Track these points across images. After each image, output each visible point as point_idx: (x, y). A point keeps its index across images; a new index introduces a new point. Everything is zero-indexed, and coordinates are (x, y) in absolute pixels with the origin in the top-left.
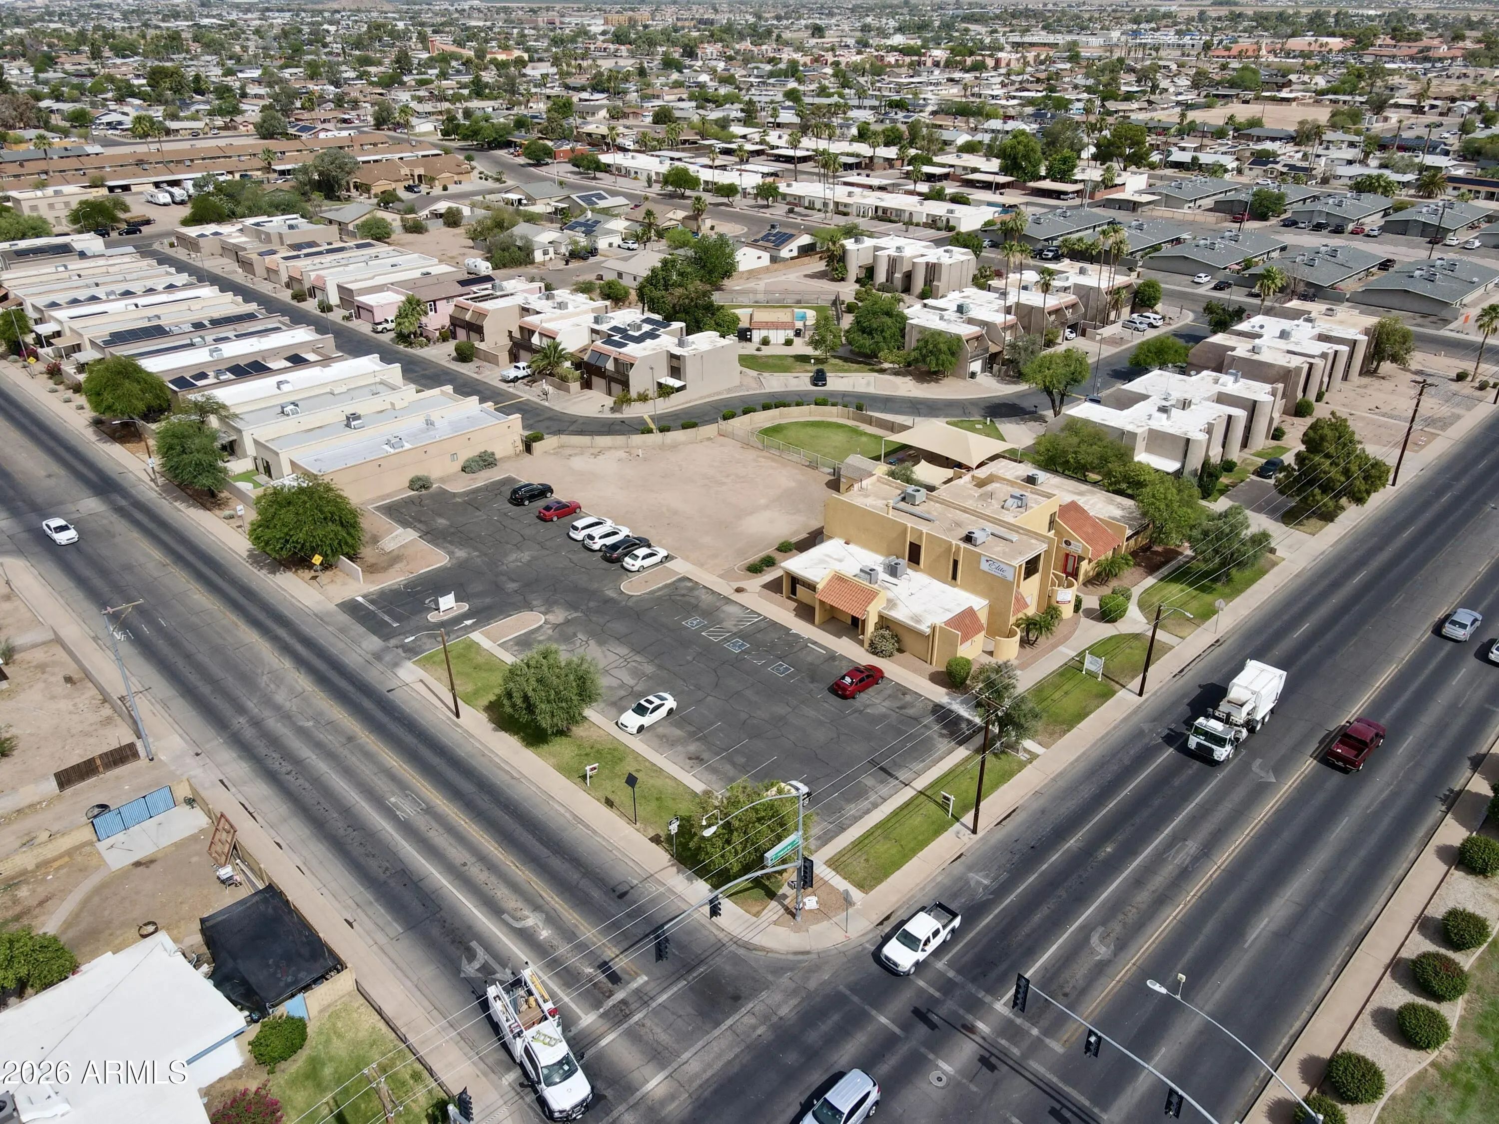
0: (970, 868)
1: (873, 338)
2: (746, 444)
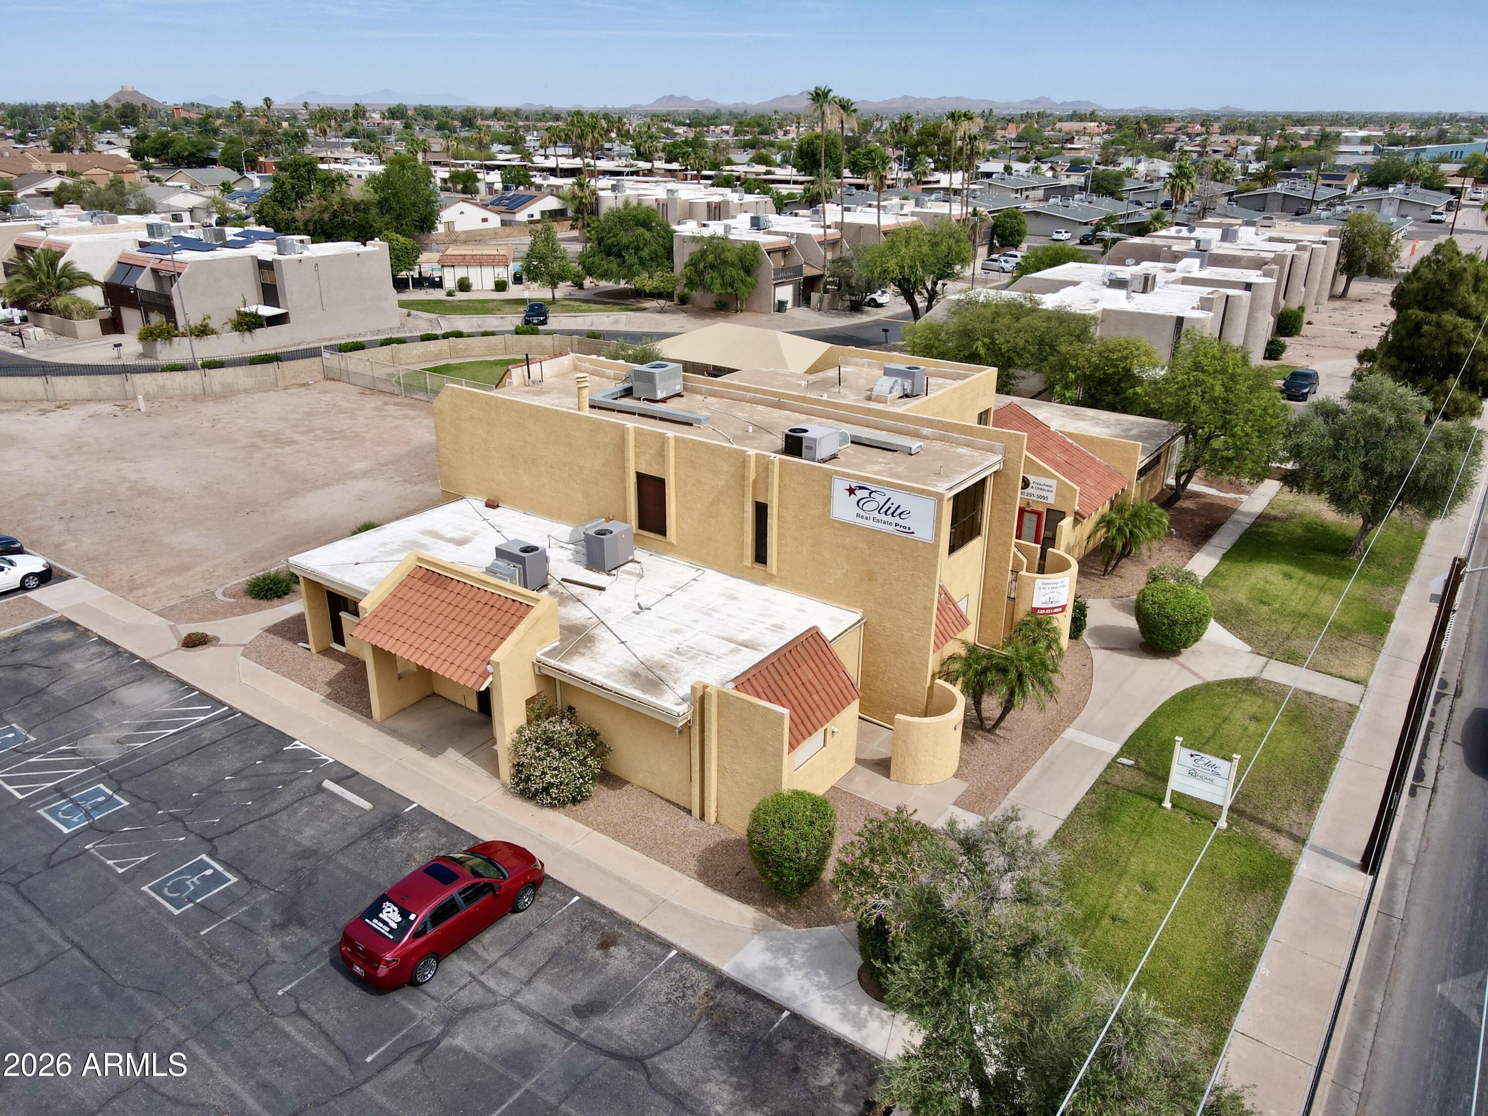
1: (624, 262)
2: (371, 389)
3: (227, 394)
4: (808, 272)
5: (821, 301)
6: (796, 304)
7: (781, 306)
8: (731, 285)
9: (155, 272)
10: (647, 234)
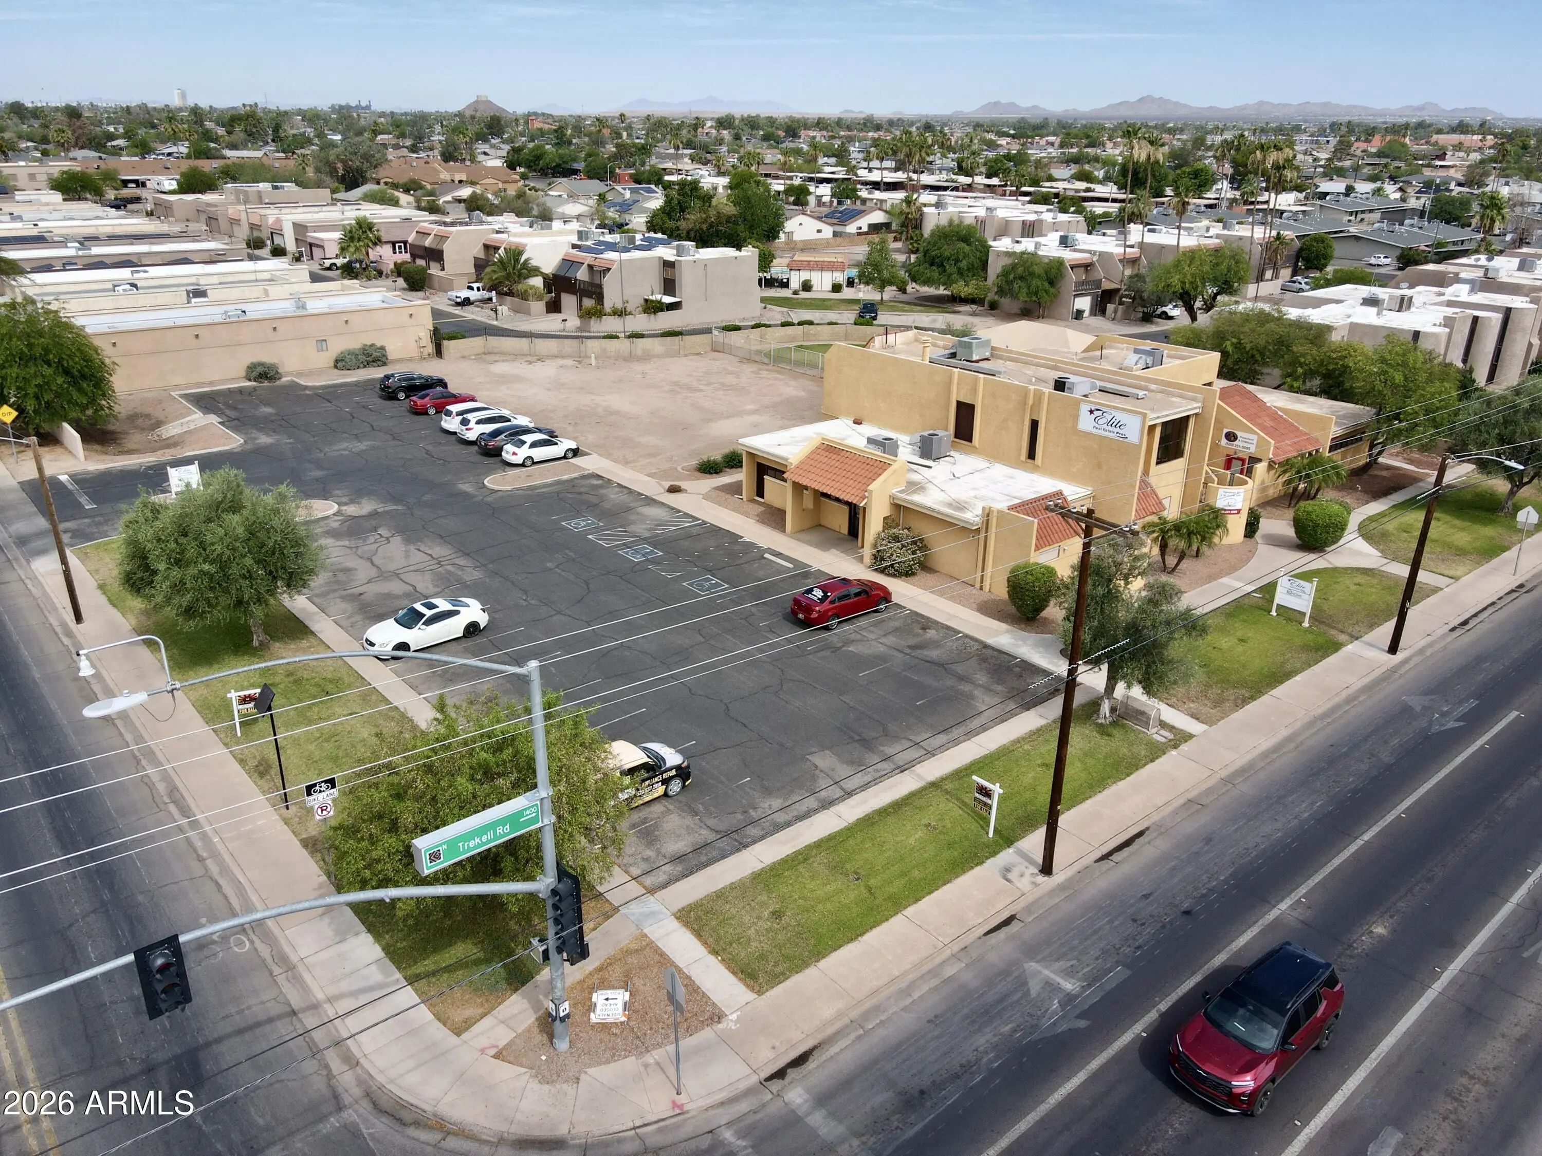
0: (1032, 950)
1: (945, 271)
2: (747, 359)
3: (646, 357)
4: (1107, 285)
5: (1116, 312)
6: (1093, 313)
7: (1079, 314)
8: (1036, 294)
9: (591, 267)
10: (967, 248)
